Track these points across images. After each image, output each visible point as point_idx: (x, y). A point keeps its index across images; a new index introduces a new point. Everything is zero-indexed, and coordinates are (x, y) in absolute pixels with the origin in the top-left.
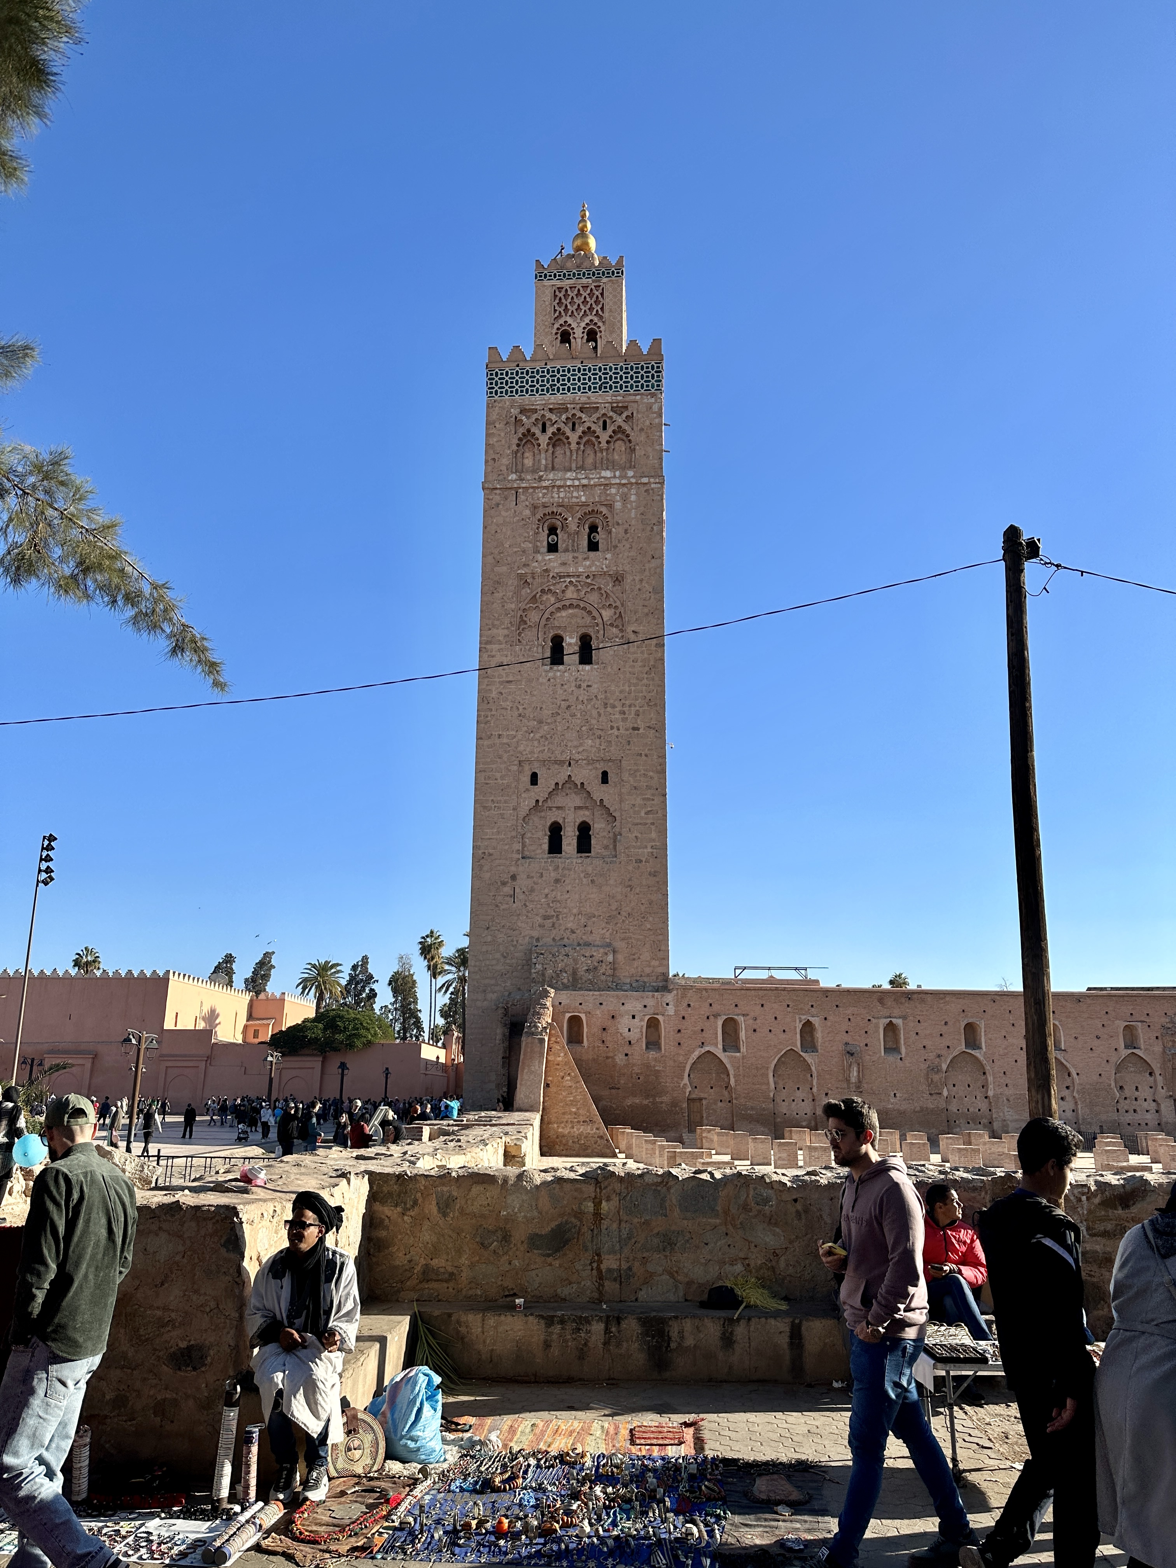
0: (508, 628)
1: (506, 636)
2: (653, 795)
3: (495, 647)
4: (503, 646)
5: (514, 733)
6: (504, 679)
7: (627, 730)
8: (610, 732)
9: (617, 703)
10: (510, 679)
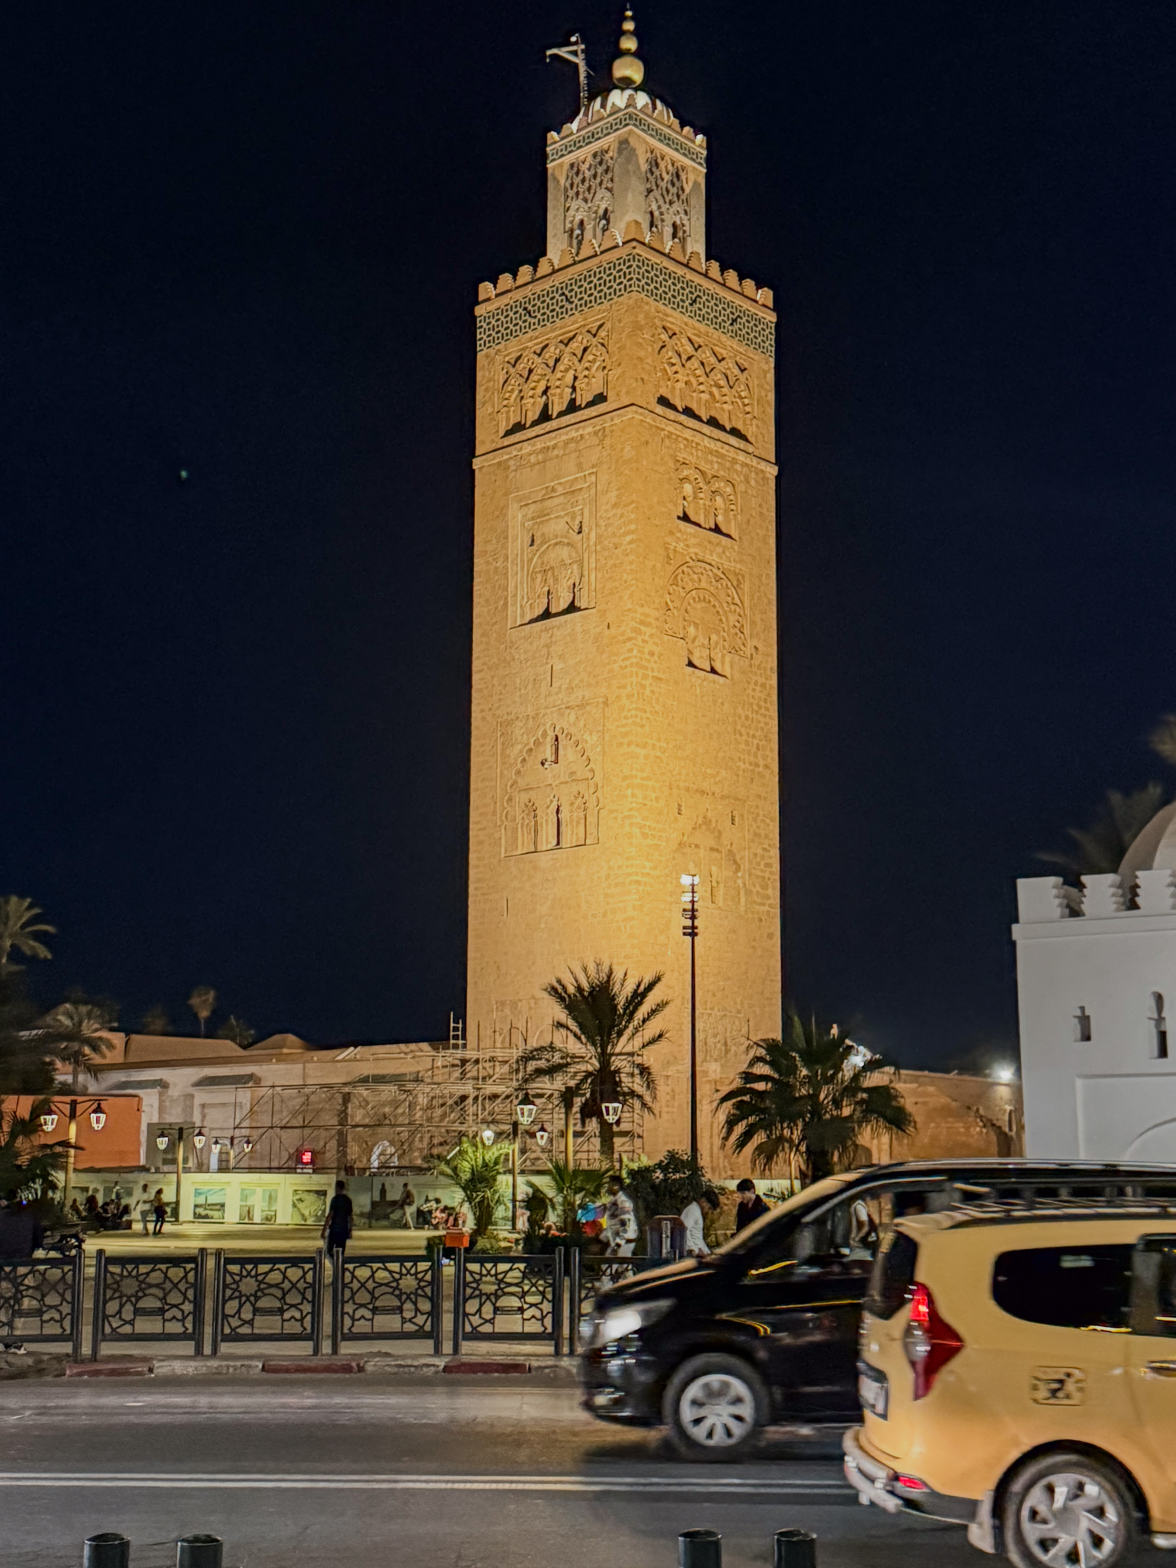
0: (657, 609)
1: (657, 619)
2: (770, 845)
3: (648, 631)
4: (654, 631)
5: (664, 745)
6: (656, 674)
7: (750, 764)
8: (738, 764)
9: (743, 731)
10: (661, 675)
